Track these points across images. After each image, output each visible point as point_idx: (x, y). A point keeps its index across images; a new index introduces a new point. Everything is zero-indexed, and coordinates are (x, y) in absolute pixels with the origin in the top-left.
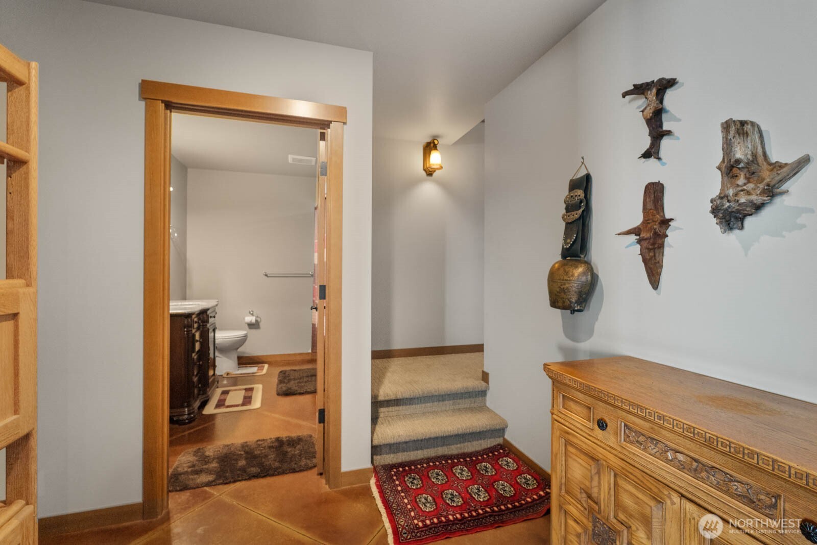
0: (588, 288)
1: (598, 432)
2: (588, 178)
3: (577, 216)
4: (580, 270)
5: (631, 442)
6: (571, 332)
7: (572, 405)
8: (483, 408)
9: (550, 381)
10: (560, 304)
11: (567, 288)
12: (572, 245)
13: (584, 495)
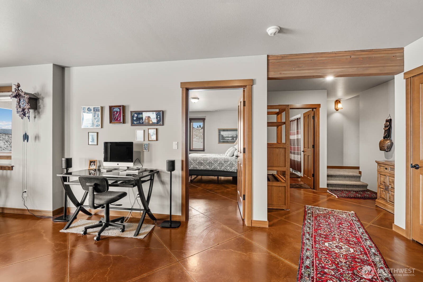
0: (389, 146)
1: (386, 170)
2: (391, 120)
3: (387, 129)
4: (388, 141)
5: (391, 170)
6: (386, 157)
7: (381, 167)
8: (360, 181)
9: (377, 164)
10: (382, 150)
11: (384, 146)
12: (386, 136)
13: (383, 183)
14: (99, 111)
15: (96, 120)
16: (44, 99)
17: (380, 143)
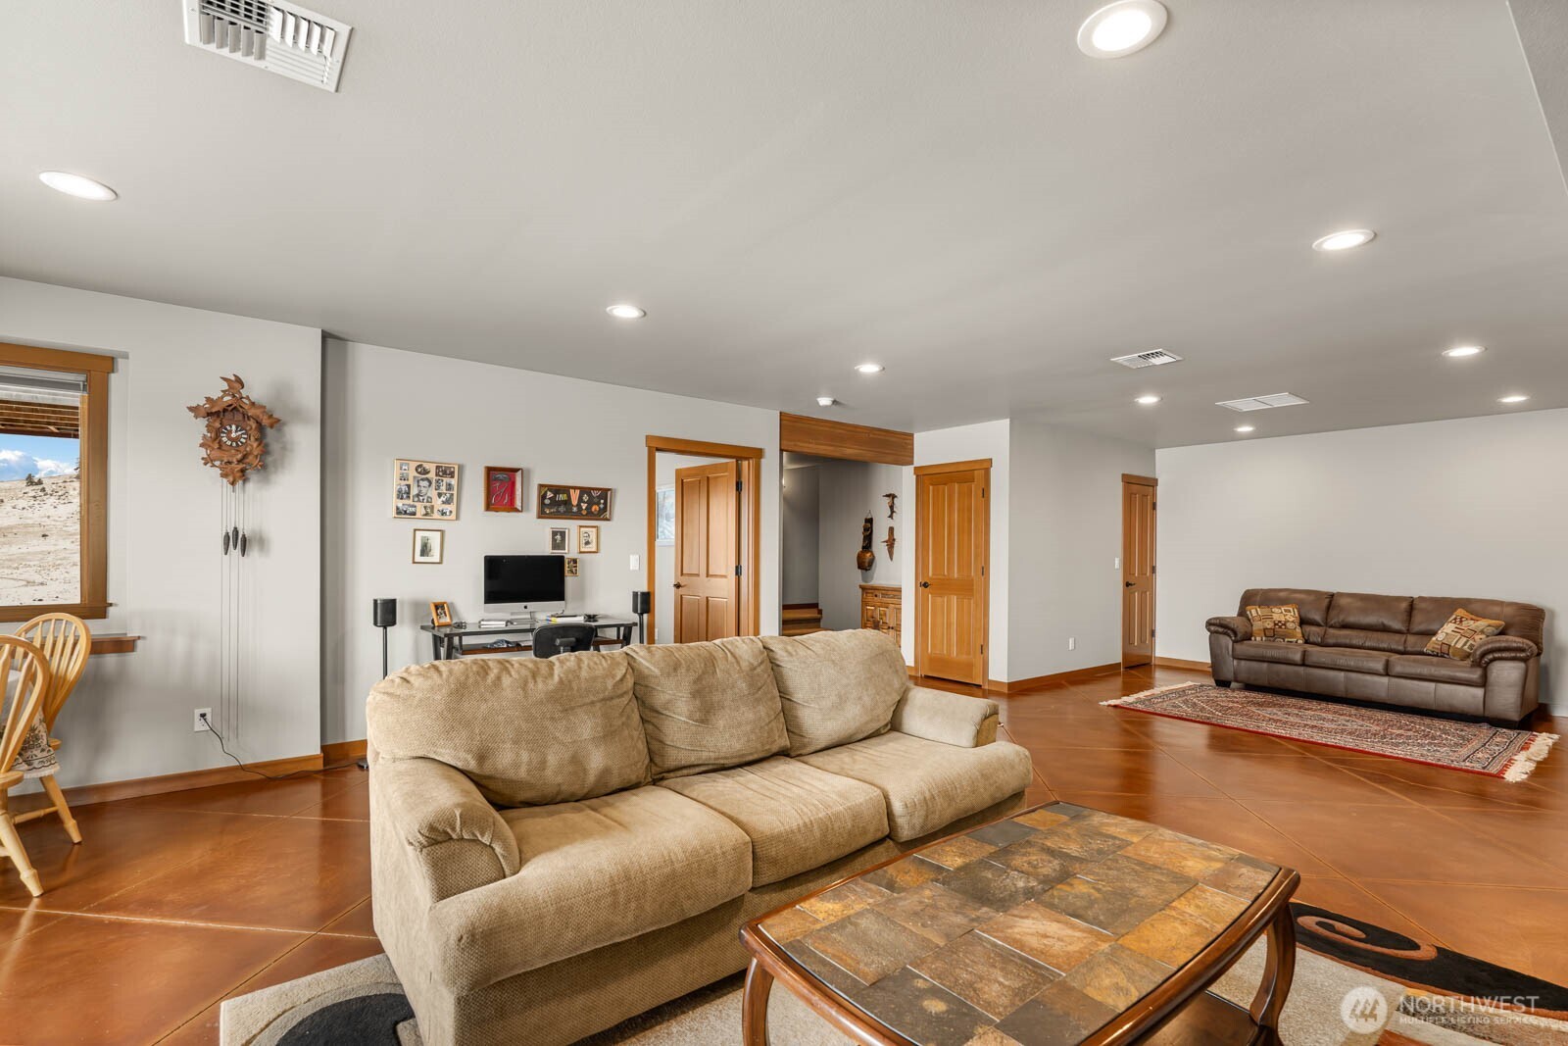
0: (871, 562)
2: (872, 519)
3: (868, 534)
4: (868, 555)
6: (865, 579)
10: (862, 567)
11: (864, 561)
12: (866, 545)
14: (453, 477)
15: (443, 499)
16: (287, 429)
17: (859, 557)
